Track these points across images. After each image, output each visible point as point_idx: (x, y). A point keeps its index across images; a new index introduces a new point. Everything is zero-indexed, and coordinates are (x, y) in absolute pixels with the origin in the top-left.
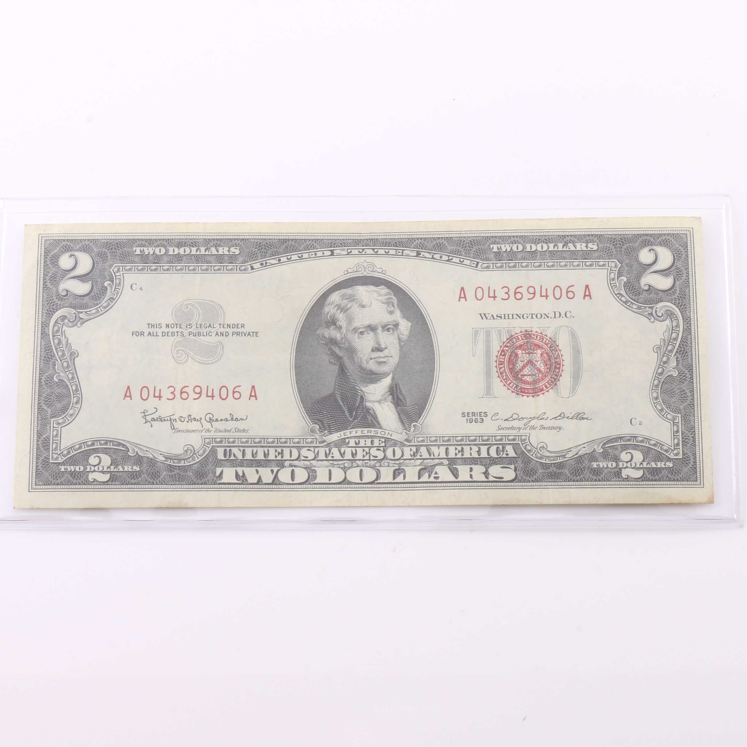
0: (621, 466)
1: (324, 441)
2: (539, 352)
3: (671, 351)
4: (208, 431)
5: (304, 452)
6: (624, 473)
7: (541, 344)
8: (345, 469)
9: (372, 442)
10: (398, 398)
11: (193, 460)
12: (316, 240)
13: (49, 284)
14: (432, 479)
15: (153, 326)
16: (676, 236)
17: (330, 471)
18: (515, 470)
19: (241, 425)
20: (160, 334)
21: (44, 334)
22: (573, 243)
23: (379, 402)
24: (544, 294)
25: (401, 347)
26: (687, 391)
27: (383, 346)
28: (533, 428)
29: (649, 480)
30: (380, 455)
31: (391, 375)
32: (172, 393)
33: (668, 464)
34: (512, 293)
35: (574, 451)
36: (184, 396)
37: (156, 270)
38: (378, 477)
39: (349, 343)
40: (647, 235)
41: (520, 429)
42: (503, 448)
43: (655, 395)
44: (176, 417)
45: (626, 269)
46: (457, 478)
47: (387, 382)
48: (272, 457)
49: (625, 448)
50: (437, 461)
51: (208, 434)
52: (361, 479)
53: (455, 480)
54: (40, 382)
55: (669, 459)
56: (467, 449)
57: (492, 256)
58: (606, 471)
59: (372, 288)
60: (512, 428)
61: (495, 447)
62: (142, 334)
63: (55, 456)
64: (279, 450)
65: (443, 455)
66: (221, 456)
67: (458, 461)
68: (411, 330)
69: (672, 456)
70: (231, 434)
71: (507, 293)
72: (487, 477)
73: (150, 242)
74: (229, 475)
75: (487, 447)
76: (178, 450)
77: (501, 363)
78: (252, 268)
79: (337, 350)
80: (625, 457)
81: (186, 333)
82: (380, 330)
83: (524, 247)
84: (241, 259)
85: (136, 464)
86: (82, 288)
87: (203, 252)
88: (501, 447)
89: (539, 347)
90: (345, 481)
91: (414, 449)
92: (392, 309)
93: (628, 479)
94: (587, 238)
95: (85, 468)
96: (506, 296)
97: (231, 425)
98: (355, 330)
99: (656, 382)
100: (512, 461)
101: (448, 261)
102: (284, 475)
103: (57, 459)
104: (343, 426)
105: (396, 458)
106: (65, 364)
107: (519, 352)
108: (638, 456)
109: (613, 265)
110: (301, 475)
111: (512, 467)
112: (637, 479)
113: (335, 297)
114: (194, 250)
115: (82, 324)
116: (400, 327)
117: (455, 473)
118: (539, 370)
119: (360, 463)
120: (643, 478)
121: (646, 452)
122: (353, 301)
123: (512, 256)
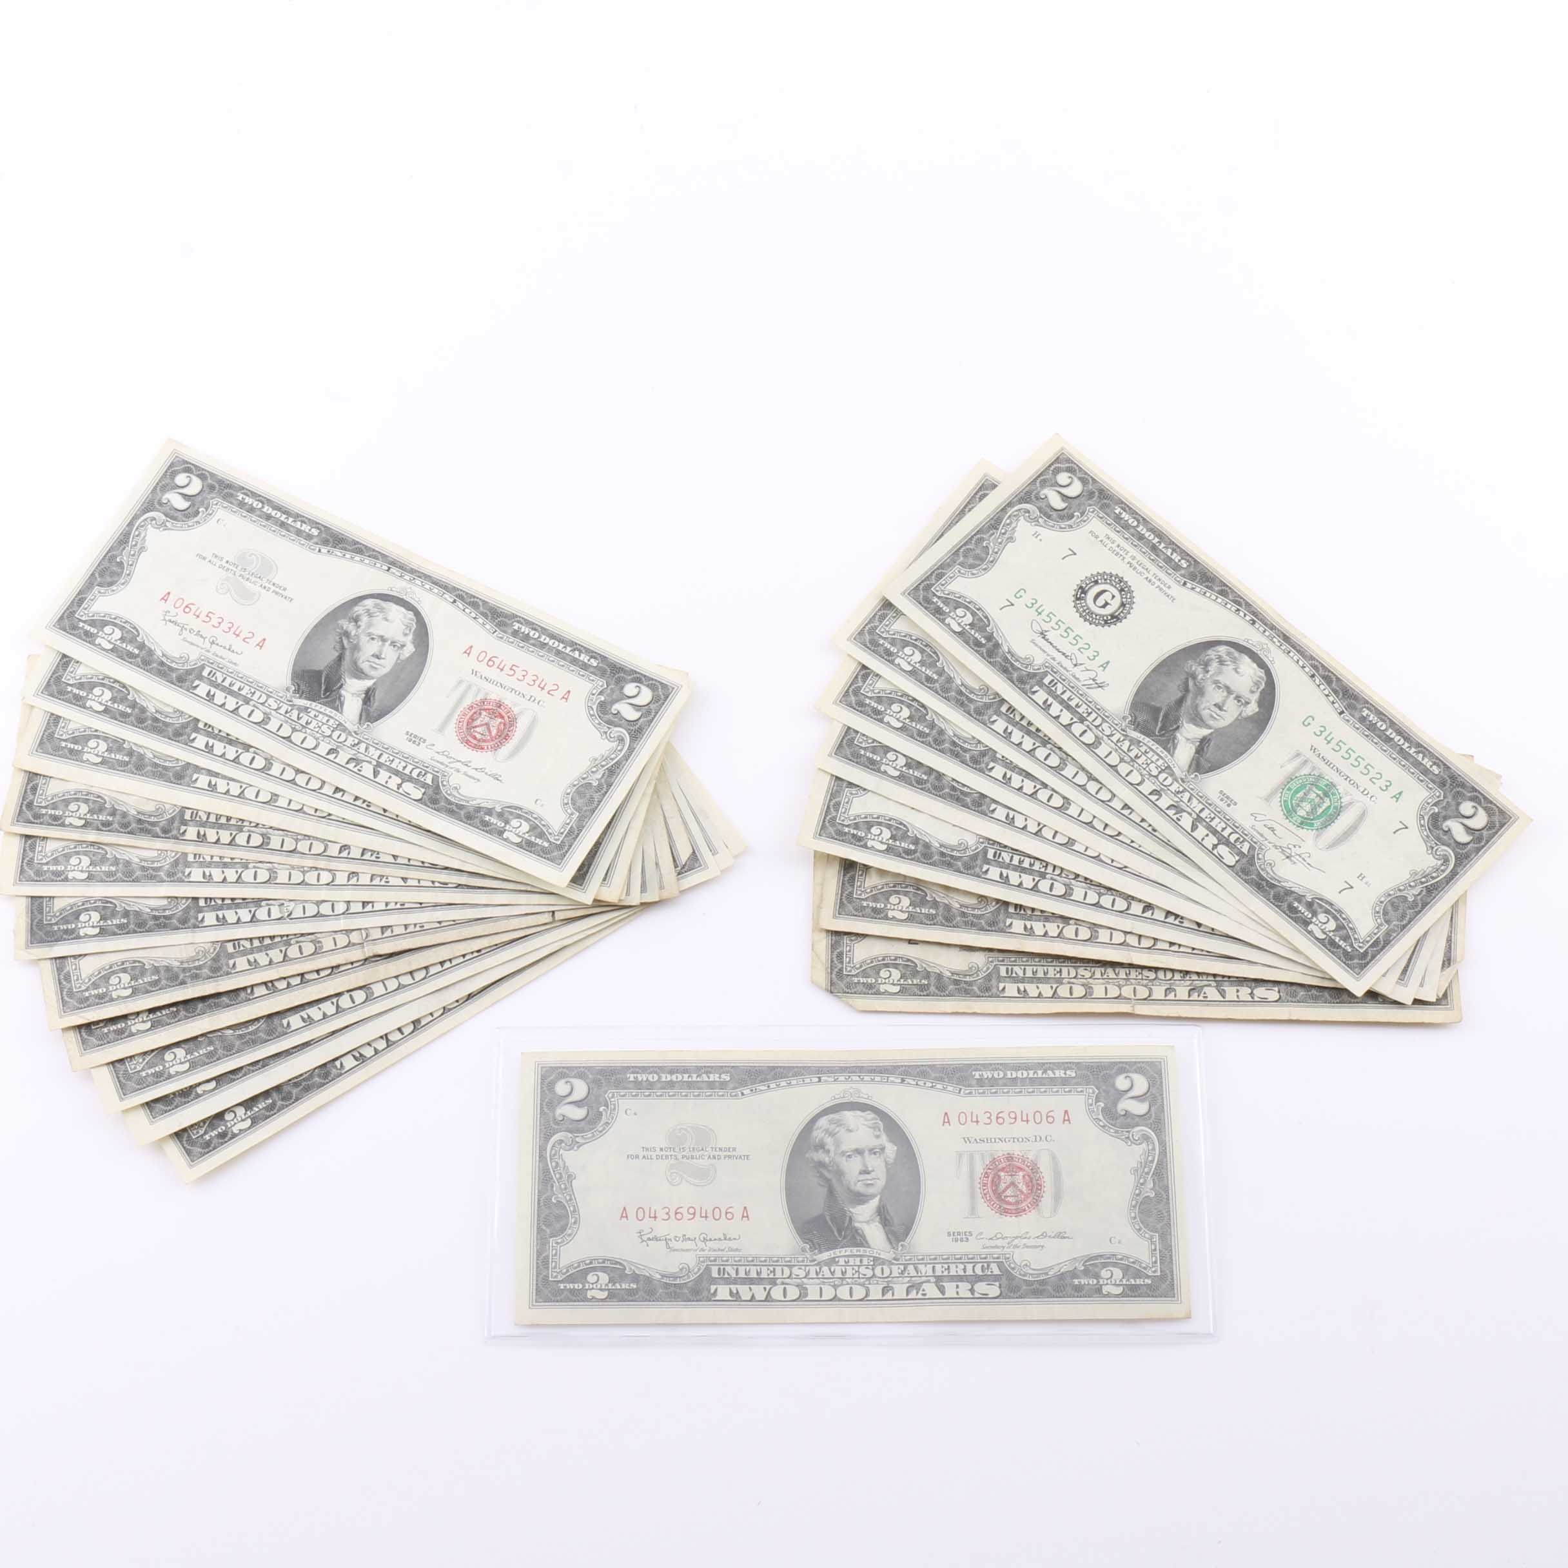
0: (1101, 1283)
1: (815, 1260)
2: (1021, 1174)
3: (1148, 1173)
4: (703, 1250)
5: (796, 1271)
6: (1105, 1290)
7: (1023, 1166)
8: (835, 1287)
9: (861, 1261)
10: (886, 1219)
11: (689, 1277)
12: (804, 1068)
13: (546, 1110)
14: (920, 1296)
15: (647, 1149)
16: (1151, 1064)
17: (821, 1289)
18: (1000, 1287)
19: (733, 1244)
20: (654, 1157)
21: (542, 1157)
22: (1052, 1070)
23: (868, 1222)
24: (1025, 1119)
25: (888, 1170)
26: (1164, 1211)
27: (870, 1169)
28: (1016, 1247)
29: (1128, 1296)
30: (869, 1273)
31: (879, 1197)
32: (667, 1214)
33: (1146, 1281)
34: (994, 1118)
35: (1056, 1269)
36: (679, 1216)
37: (649, 1095)
38: (867, 1295)
39: (838, 1167)
40: (1123, 1063)
41: (1004, 1247)
42: (988, 1266)
43: (1133, 1215)
44: (671, 1236)
45: (1103, 1094)
46: (943, 1294)
47: (874, 1203)
48: (764, 1275)
49: (1105, 1265)
50: (924, 1279)
51: (702, 1253)
52: (851, 1296)
53: (941, 1296)
54: (539, 1204)
55: (1148, 1277)
56: (953, 1267)
57: (974, 1082)
58: (1086, 1287)
59: (859, 1113)
60: (997, 1247)
61: (980, 1265)
62: (637, 1157)
63: (554, 1274)
64: (771, 1268)
65: (930, 1273)
66: (715, 1274)
67: (946, 1279)
68: (897, 1154)
69: (1150, 1274)
70: (725, 1253)
71: (989, 1118)
72: (973, 1294)
73: (644, 1069)
74: (723, 1292)
75: (972, 1265)
76: (674, 1269)
77: (985, 1185)
78: (743, 1094)
79: (826, 1173)
80: (1105, 1273)
81: (680, 1157)
82: (866, 1154)
83: (1005, 1074)
84: (731, 1085)
85: (633, 1282)
86: (579, 1113)
87: (694, 1079)
88: (986, 1265)
89: (1021, 1169)
90: (835, 1298)
91: (902, 1267)
92: (878, 1133)
93: (1108, 1295)
94: (1065, 1066)
95: (584, 1286)
96: (989, 1121)
97: (725, 1244)
98: (843, 1153)
99: (1134, 1203)
100: (996, 1278)
101: (932, 1087)
102: (777, 1293)
103: (556, 1277)
104: (833, 1245)
105: (885, 1276)
106: (563, 1186)
107: (1002, 1174)
108: (1118, 1273)
109: (1091, 1091)
110: (793, 1293)
111: (997, 1284)
112: (1117, 1296)
113: (823, 1122)
114: (686, 1076)
115: (578, 1147)
116: (886, 1151)
117: (942, 1290)
118: (1022, 1192)
119: (849, 1281)
120: (1122, 1295)
121: (1126, 1270)
122: (841, 1125)
123: (993, 1082)
